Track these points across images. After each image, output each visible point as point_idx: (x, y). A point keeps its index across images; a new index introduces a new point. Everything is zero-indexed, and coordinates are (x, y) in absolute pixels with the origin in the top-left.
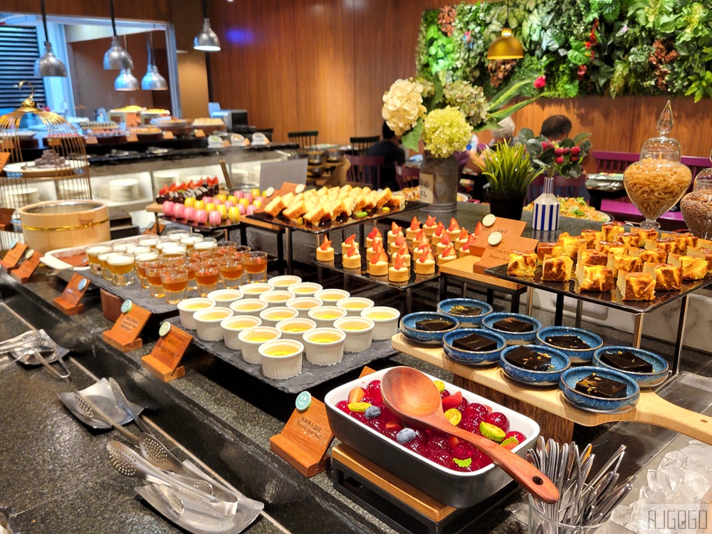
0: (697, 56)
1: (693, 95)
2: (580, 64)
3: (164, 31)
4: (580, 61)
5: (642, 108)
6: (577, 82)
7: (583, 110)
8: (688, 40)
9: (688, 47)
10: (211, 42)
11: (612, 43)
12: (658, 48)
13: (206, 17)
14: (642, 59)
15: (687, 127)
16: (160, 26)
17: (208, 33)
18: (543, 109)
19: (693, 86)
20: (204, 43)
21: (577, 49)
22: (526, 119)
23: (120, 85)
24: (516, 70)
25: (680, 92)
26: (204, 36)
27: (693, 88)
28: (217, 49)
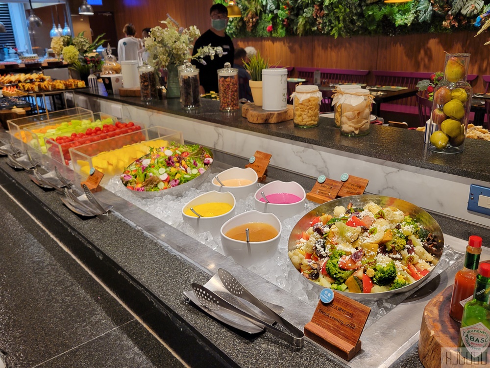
0: (332, 13)
1: (334, 34)
2: (284, 18)
3: (64, 4)
4: (284, 16)
5: (316, 42)
6: (285, 28)
7: (291, 44)
8: (327, 4)
9: (328, 8)
10: (88, 10)
11: (298, 6)
12: (316, 9)
14: (309, 15)
15: (335, 52)
16: (62, 1)
17: (86, 5)
18: (274, 44)
19: (334, 30)
20: (84, 11)
21: (283, 10)
22: (267, 50)
23: (53, 34)
24: (259, 21)
25: (328, 33)
26: (84, 7)
27: (334, 31)
28: (92, 14)
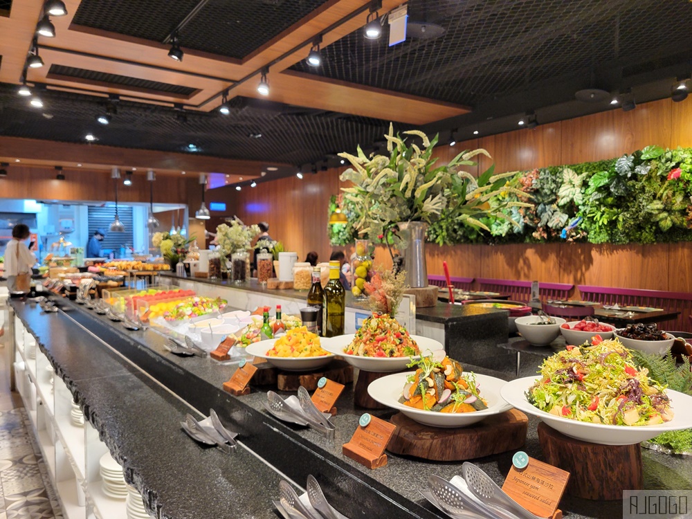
1: (439, 242)
3: (184, 209)
10: (205, 214)
13: (203, 201)
15: (441, 258)
16: (183, 206)
17: (203, 210)
20: (201, 215)
26: (201, 211)
27: (439, 239)
28: (208, 218)
